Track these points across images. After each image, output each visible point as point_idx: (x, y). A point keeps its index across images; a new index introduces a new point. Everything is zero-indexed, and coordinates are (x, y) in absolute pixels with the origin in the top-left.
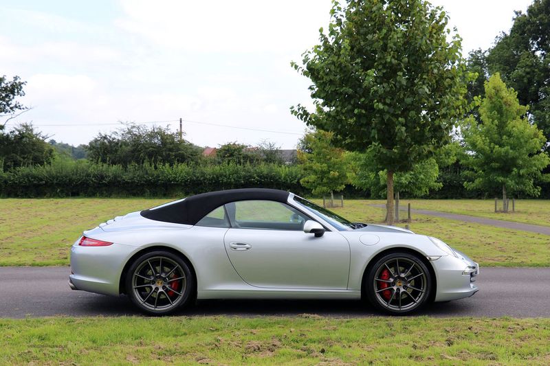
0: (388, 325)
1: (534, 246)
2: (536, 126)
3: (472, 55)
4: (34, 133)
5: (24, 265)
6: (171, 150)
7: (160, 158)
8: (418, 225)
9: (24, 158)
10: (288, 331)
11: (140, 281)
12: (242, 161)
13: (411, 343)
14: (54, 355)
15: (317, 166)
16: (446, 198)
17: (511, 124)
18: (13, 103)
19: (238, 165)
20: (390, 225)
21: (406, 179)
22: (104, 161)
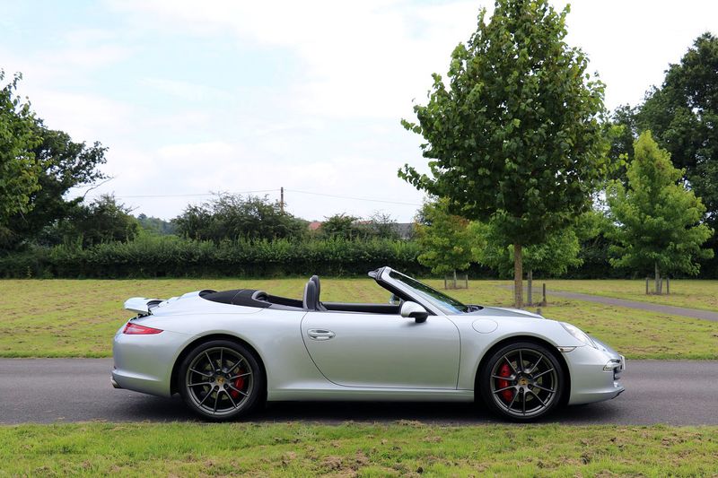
0: (508, 436)
1: (692, 335)
2: (693, 193)
3: (618, 112)
4: (117, 205)
5: (77, 356)
6: (269, 223)
7: (257, 232)
8: (554, 309)
9: (105, 234)
10: (378, 443)
11: (196, 378)
12: (350, 235)
13: (536, 460)
14: (76, 472)
15: (437, 240)
16: (589, 278)
17: (664, 191)
18: (94, 172)
19: (347, 240)
20: (519, 308)
21: (540, 254)
22: (193, 237)
